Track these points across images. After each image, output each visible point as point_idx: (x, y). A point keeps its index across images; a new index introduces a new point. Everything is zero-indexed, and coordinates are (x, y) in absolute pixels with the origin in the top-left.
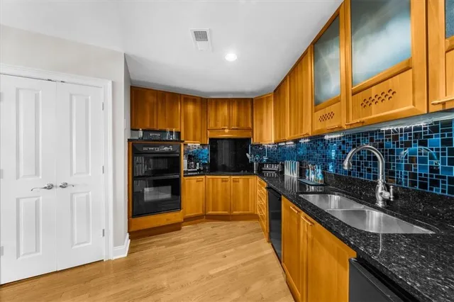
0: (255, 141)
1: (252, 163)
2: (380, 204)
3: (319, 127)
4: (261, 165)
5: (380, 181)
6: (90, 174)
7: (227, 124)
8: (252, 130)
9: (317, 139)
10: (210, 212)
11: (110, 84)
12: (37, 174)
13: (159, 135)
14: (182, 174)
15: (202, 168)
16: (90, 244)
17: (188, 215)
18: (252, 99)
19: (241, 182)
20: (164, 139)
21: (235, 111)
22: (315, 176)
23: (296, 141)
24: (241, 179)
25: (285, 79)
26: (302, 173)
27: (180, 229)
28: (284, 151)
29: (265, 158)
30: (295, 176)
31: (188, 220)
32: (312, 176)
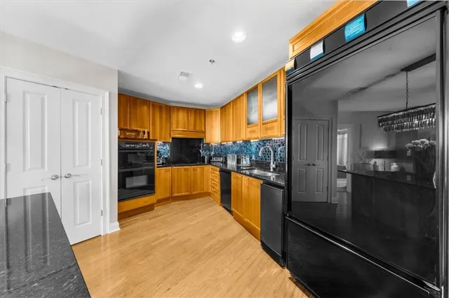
0: (207, 140)
1: (204, 157)
2: (272, 170)
3: (249, 136)
4: (210, 158)
5: (272, 161)
6: (90, 166)
7: (186, 126)
8: (205, 132)
9: (247, 142)
10: (176, 195)
11: (107, 94)
12: (43, 166)
13: (134, 134)
14: (156, 166)
15: (164, 162)
16: (90, 222)
17: (160, 197)
18: (205, 110)
19: (199, 170)
20: (138, 138)
21: (192, 118)
22: (245, 162)
23: (234, 142)
24: (199, 168)
25: (230, 103)
26: (239, 161)
27: (153, 209)
28: (225, 148)
29: (213, 153)
30: (234, 163)
31: (160, 202)
32: (244, 162)
